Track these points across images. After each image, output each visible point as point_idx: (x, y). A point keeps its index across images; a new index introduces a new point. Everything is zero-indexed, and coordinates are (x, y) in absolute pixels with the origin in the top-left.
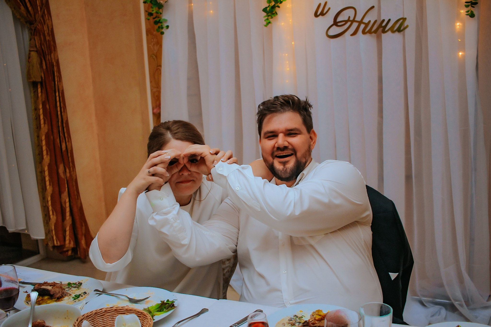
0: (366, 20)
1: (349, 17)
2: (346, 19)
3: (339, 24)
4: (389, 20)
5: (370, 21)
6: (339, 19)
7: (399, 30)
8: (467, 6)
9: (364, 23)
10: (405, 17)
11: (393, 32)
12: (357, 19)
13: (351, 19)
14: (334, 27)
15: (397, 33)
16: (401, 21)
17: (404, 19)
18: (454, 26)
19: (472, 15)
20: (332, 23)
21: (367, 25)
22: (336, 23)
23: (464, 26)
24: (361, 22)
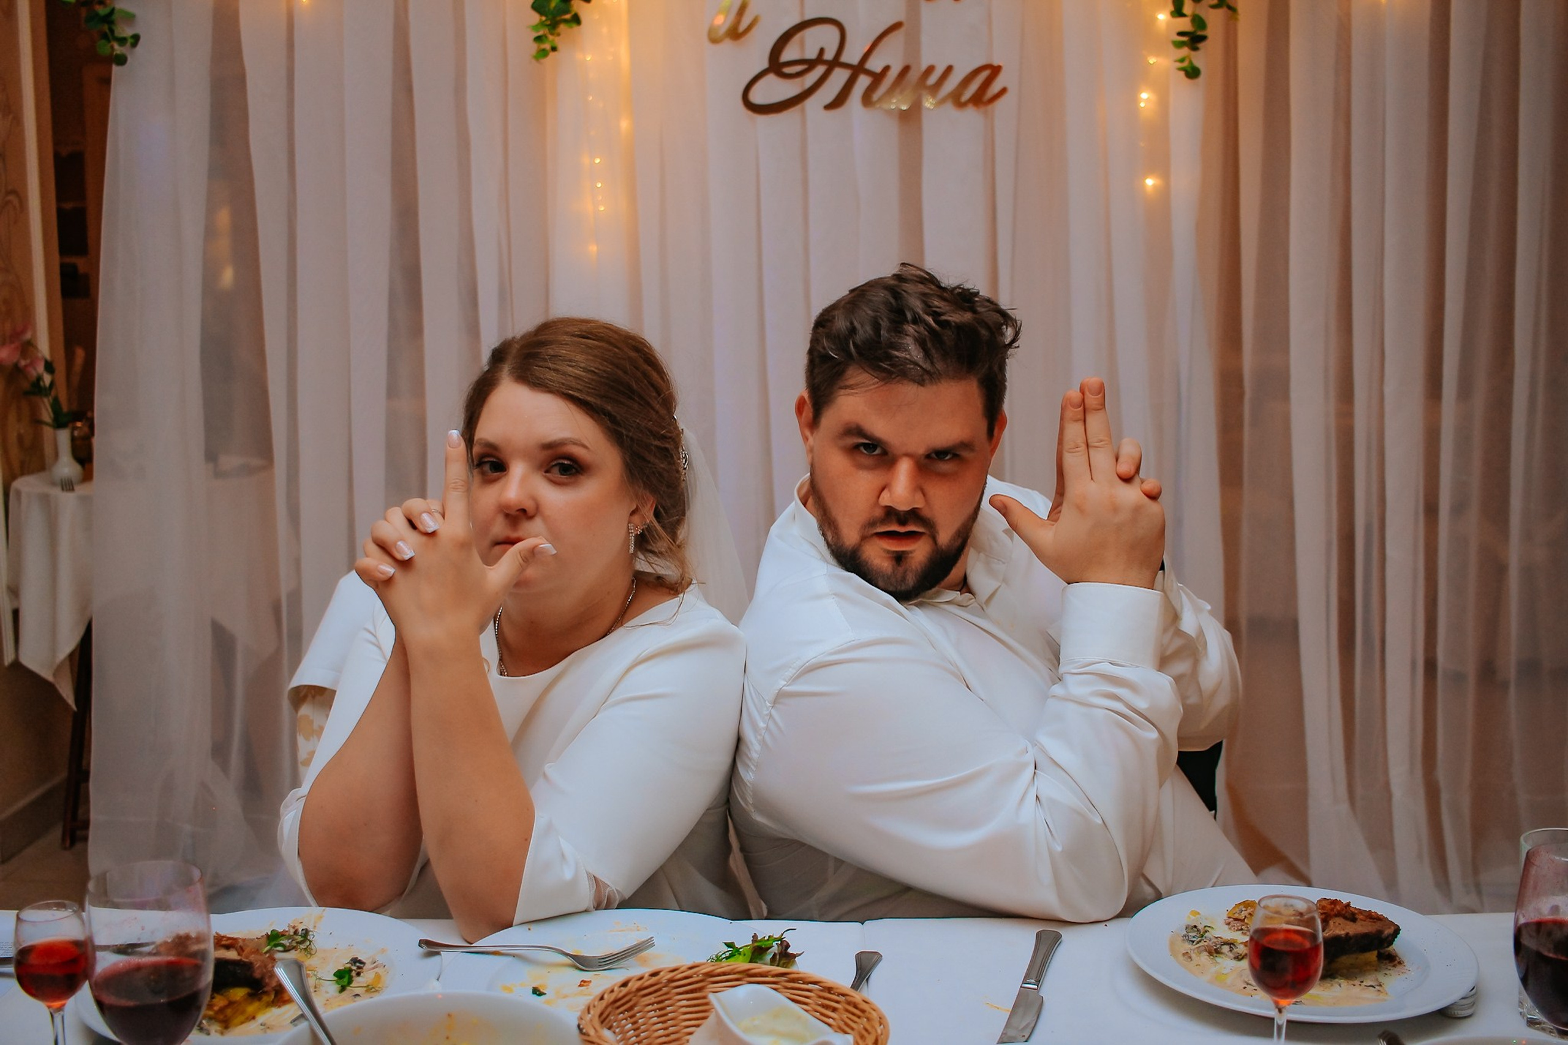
0: (875, 64)
1: (822, 51)
2: (812, 54)
3: (788, 70)
4: (949, 69)
5: (887, 69)
6: (788, 55)
7: (978, 100)
8: (1179, 45)
9: (869, 73)
10: (996, 63)
11: (960, 105)
12: (845, 58)
13: (829, 55)
14: (771, 78)
15: (971, 112)
16: (985, 74)
17: (995, 71)
18: (1135, 100)
19: (1192, 73)
20: (765, 65)
21: (878, 78)
22: (776, 66)
23: (1163, 103)
24: (858, 69)
